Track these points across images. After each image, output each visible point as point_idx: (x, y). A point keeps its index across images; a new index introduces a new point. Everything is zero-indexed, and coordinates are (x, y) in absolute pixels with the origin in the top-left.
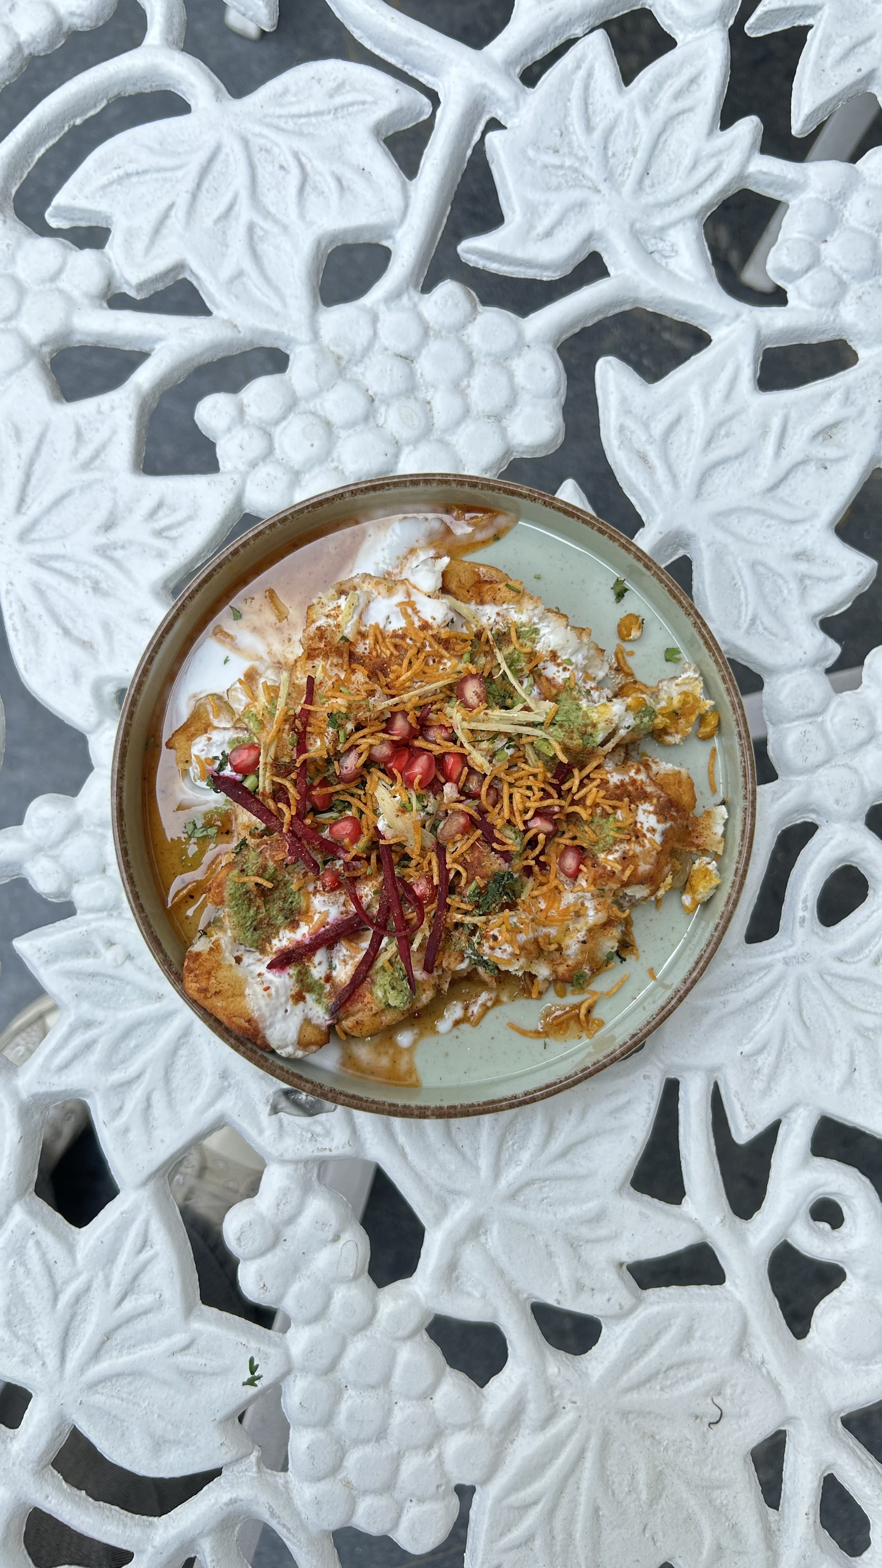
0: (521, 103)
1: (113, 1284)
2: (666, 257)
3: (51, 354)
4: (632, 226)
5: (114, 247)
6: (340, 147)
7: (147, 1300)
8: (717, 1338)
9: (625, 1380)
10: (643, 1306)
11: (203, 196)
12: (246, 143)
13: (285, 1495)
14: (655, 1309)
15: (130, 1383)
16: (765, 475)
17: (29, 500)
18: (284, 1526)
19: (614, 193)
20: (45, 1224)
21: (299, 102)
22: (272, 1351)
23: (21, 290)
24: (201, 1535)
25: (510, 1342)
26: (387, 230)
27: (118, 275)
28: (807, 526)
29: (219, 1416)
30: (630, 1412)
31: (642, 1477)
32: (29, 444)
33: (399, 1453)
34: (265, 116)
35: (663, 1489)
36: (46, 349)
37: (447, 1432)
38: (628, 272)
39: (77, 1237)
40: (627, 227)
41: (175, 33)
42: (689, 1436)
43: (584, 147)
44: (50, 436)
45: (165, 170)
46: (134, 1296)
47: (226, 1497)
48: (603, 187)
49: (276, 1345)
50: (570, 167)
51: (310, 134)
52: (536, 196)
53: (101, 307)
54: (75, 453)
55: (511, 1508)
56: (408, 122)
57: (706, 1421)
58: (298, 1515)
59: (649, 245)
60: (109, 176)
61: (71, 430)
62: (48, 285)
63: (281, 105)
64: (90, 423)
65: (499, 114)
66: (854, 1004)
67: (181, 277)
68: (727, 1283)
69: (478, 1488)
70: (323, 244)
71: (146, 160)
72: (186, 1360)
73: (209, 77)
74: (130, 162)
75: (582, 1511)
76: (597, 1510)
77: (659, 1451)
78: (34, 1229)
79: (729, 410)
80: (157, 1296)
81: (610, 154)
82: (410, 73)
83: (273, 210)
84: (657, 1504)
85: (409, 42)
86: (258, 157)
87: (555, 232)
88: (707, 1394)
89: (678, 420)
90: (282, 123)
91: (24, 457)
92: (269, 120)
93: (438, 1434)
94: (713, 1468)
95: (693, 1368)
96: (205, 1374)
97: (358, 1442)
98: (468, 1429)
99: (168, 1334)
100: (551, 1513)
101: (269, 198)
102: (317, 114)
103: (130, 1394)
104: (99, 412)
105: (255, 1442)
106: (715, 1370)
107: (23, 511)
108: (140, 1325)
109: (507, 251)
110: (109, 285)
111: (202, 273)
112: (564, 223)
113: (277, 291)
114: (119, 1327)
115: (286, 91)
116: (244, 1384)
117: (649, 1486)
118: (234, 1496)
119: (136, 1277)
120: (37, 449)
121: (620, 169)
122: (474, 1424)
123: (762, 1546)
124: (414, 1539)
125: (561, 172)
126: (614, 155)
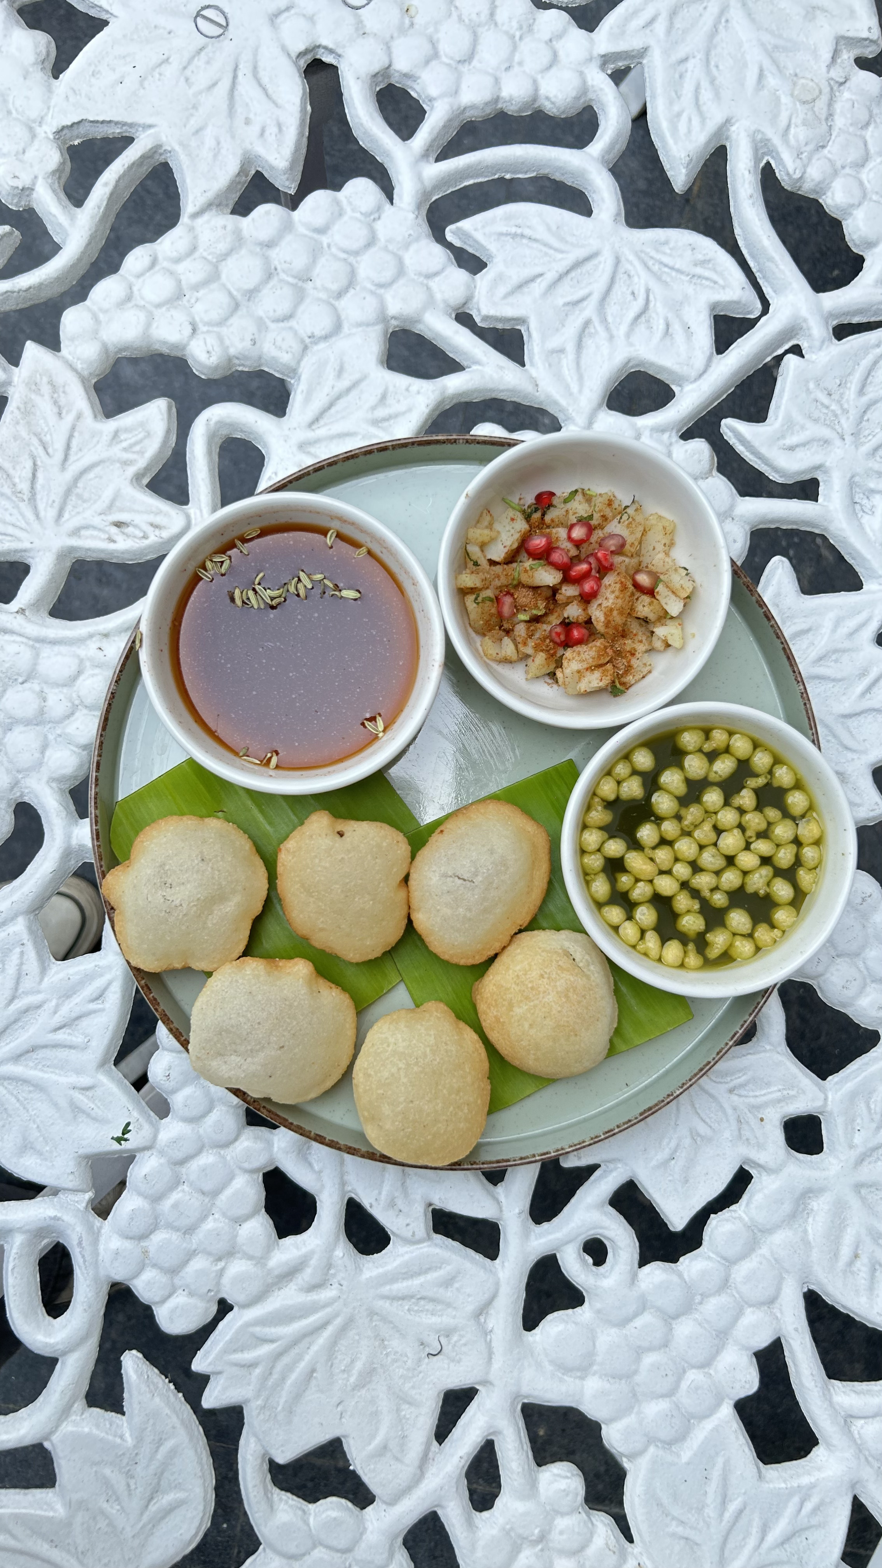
0: (824, 347)
1: (59, 1013)
2: (864, 512)
3: (395, 327)
4: (853, 477)
5: (484, 279)
6: (681, 303)
7: (78, 1039)
8: (469, 1295)
9: (386, 1290)
10: (429, 1243)
11: (567, 281)
12: (618, 262)
13: (96, 1237)
14: (437, 1250)
15: (30, 1092)
16: (847, 704)
17: (322, 422)
18: (83, 1256)
19: (853, 447)
20: (35, 943)
21: (670, 255)
22: (146, 1127)
23: (401, 271)
24: (20, 1230)
25: (320, 1216)
26: (682, 380)
27: (475, 300)
28: (855, 756)
29: (82, 1151)
30: (377, 1314)
32: (345, 383)
33: (195, 1251)
34: (642, 251)
35: (370, 1382)
36: (394, 323)
37: (238, 1255)
38: (831, 507)
39: (52, 965)
40: (849, 475)
41: (612, 156)
42: (409, 1355)
43: (851, 403)
44: (363, 385)
45: (551, 247)
46: (68, 1031)
47: (51, 1213)
48: (848, 439)
49: (151, 1123)
50: (833, 411)
51: (666, 283)
52: (799, 418)
53: (450, 315)
54: (373, 408)
55: (253, 1335)
56: (738, 313)
57: (428, 1350)
58: (98, 1254)
59: (857, 496)
60: (509, 229)
61: (379, 391)
62: (422, 279)
63: (657, 251)
64: (396, 393)
65: (805, 346)
66: (699, 1111)
67: (518, 327)
68: (497, 1261)
69: (236, 1309)
70: (631, 364)
71: (541, 233)
72: (80, 1098)
73: (618, 201)
74: (528, 227)
75: (302, 1365)
76: (313, 1371)
77: (381, 1353)
78: (25, 941)
79: (847, 644)
80: (86, 1040)
81: (866, 418)
82: (758, 280)
83: (610, 319)
84: (359, 1391)
85: (771, 259)
86: (621, 277)
87: (797, 449)
88: (438, 1331)
89: (808, 630)
90: (650, 263)
91: (336, 389)
92: (643, 255)
93: (230, 1253)
94: (413, 1387)
95: (439, 1307)
96: (88, 1115)
97: (170, 1226)
98: (254, 1262)
99: (78, 1072)
100: (279, 1355)
101: (612, 310)
102: (678, 271)
103: (26, 1099)
104: (407, 390)
105: (94, 1186)
106: (454, 1317)
107: (313, 427)
108: (62, 1054)
109: (756, 443)
110: (465, 304)
111: (535, 335)
112: (807, 447)
113: (581, 378)
114: (45, 1047)
115: (666, 243)
116: (112, 1138)
117: (360, 1375)
118: (59, 1215)
119: (79, 1018)
120: (349, 390)
121: (866, 433)
122: (261, 1260)
123: (417, 1463)
124: (171, 1319)
125: (825, 411)
126: (868, 420)
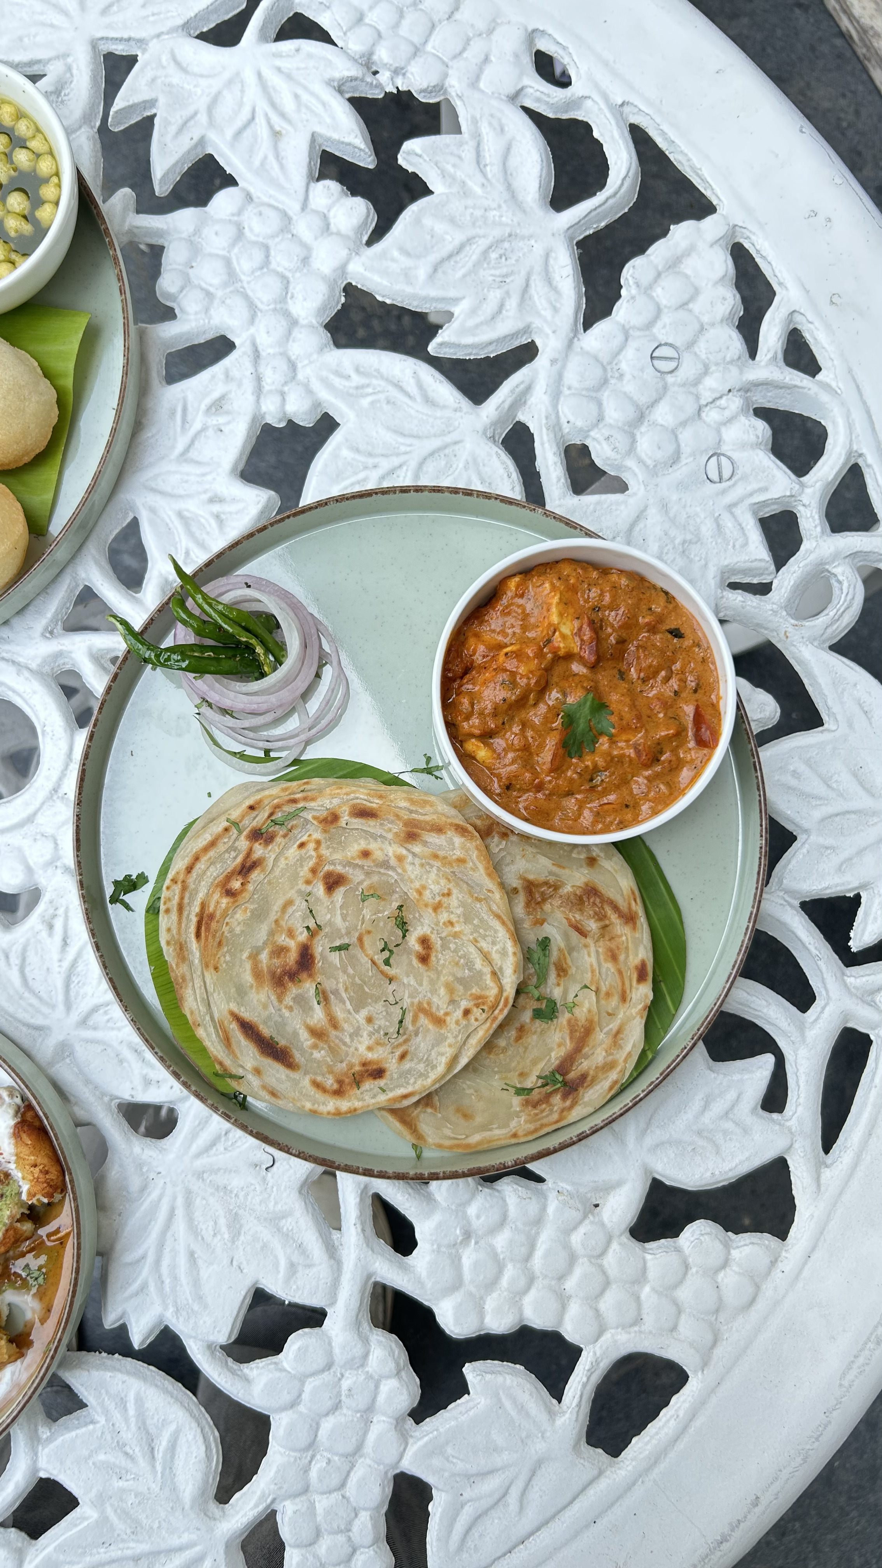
9: (194, 1148)
28: (214, 475)
30: (203, 1172)
31: (222, 1221)
42: (252, 1180)
57: (264, 1167)
75: (181, 1257)
76: (192, 1253)
77: (232, 1198)
84: (238, 1240)
117: (229, 1227)
123: (325, 1257)
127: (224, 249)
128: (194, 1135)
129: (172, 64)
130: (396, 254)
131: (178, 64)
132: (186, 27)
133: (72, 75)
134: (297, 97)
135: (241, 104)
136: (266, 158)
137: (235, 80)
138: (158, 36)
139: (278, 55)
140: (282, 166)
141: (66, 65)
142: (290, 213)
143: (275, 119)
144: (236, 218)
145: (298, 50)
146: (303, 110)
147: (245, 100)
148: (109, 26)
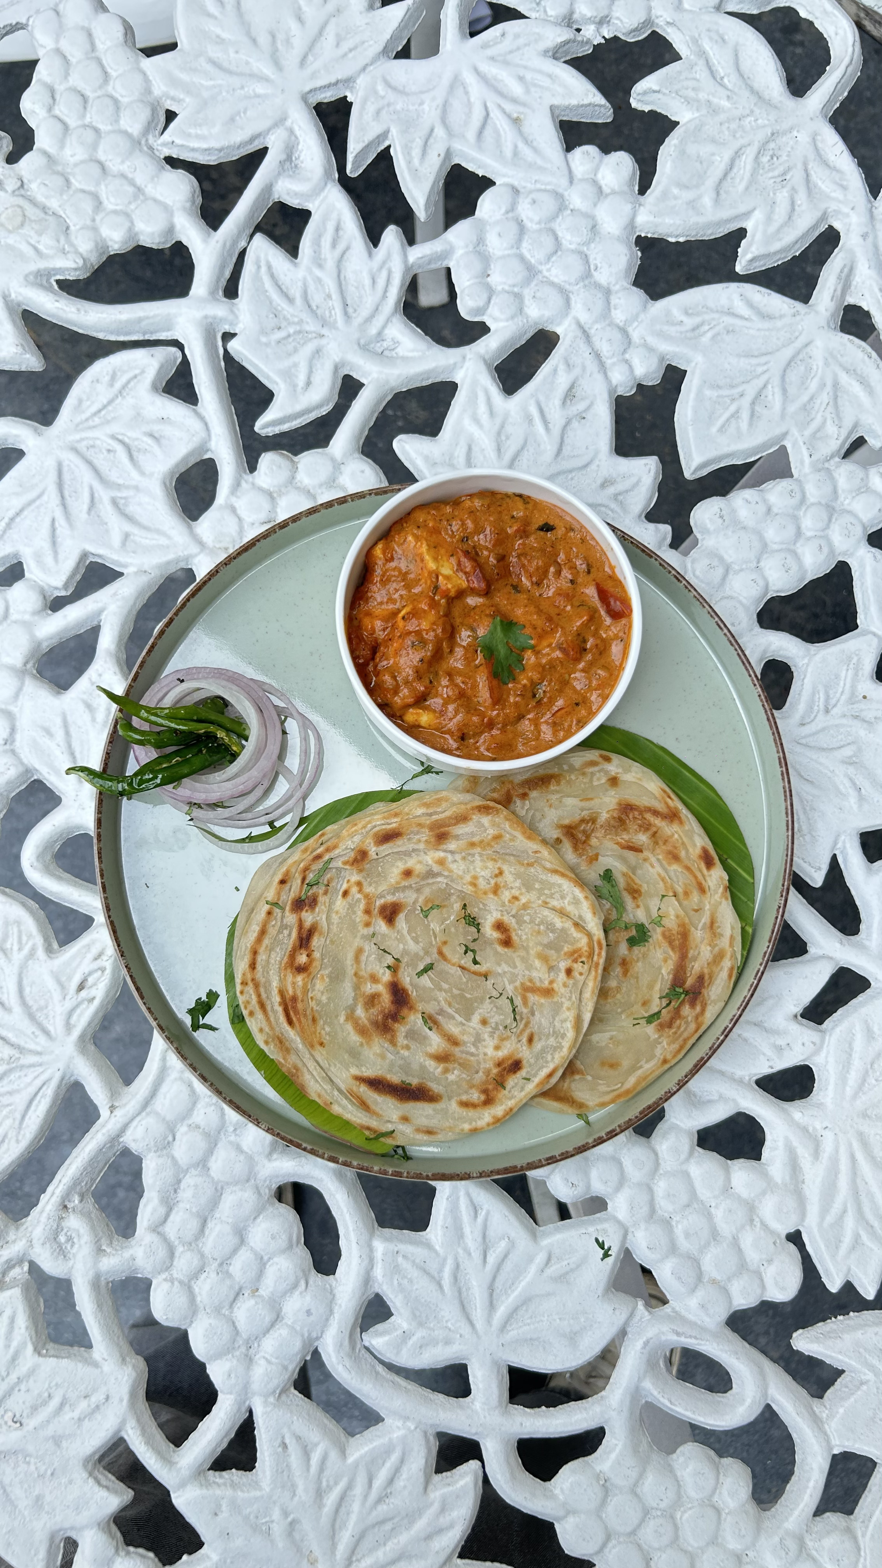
127: (512, 247)
128: (843, 1079)
129: (389, 91)
130: (676, 191)
131: (394, 89)
132: (385, 51)
133: (296, 137)
134: (521, 79)
135: (469, 105)
136: (516, 147)
137: (456, 82)
138: (364, 69)
139: (485, 46)
140: (536, 150)
141: (286, 129)
142: (560, 190)
143: (508, 107)
144: (510, 215)
145: (503, 35)
146: (533, 89)
147: (472, 100)
148: (313, 76)
